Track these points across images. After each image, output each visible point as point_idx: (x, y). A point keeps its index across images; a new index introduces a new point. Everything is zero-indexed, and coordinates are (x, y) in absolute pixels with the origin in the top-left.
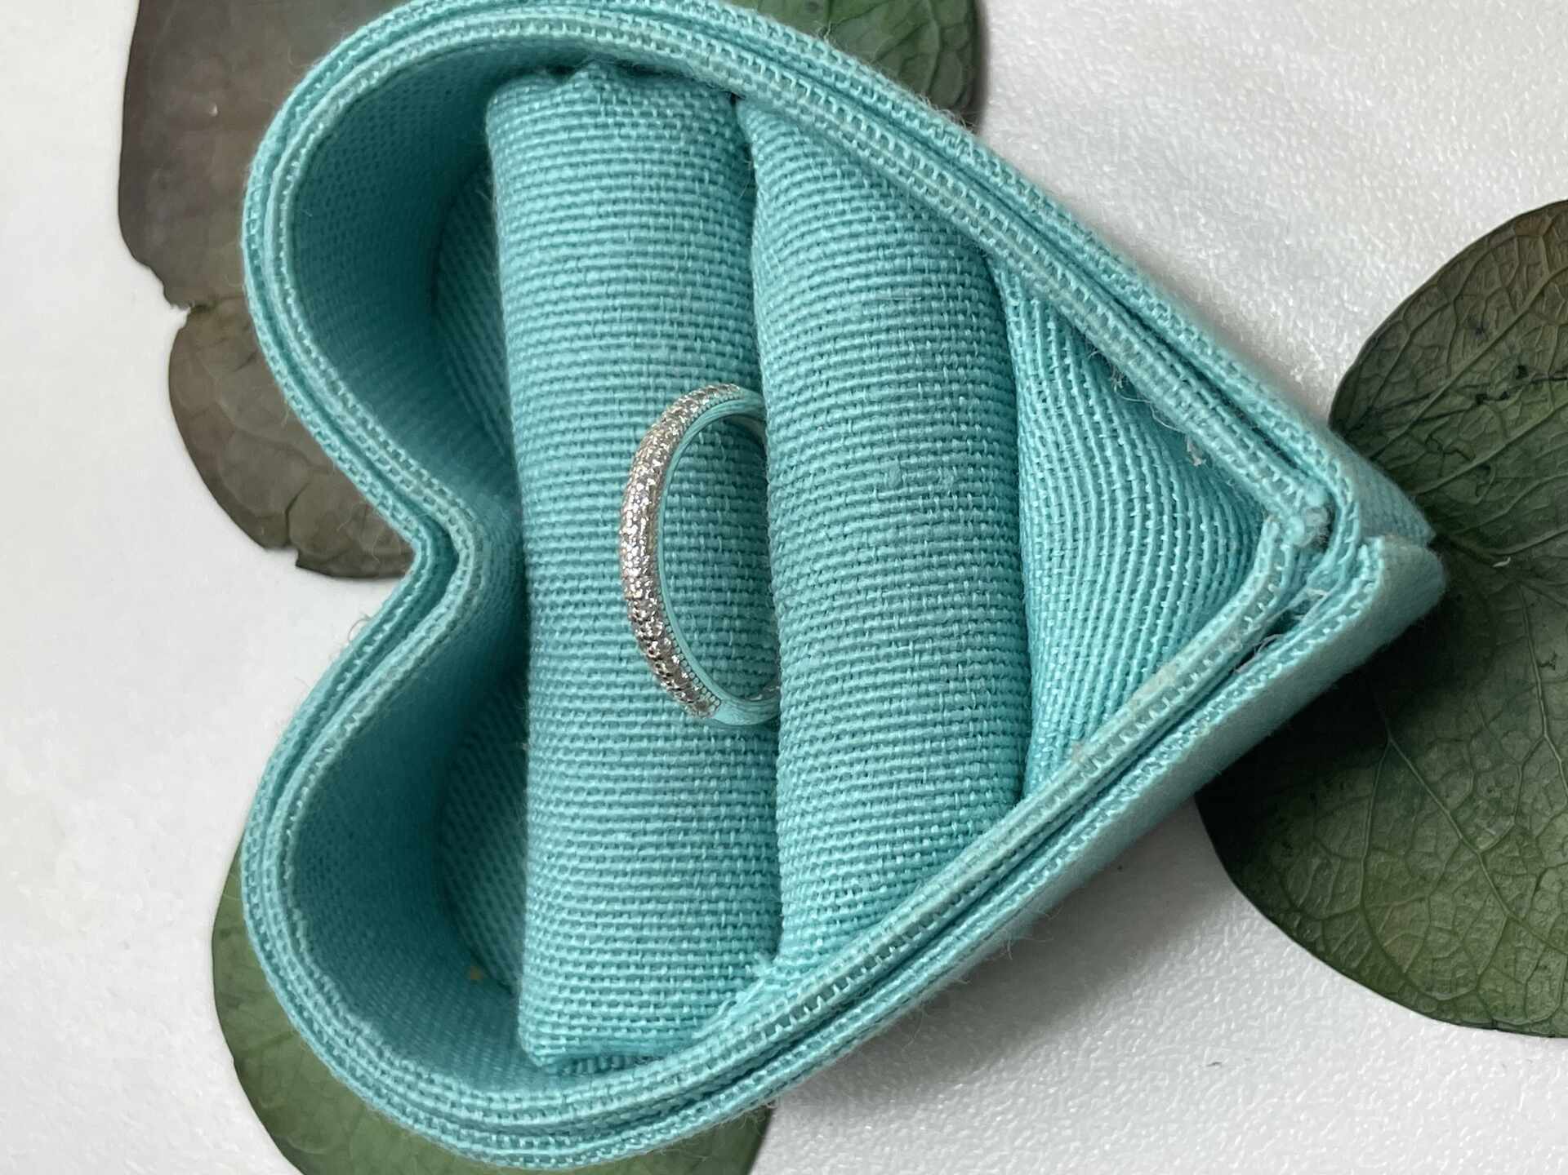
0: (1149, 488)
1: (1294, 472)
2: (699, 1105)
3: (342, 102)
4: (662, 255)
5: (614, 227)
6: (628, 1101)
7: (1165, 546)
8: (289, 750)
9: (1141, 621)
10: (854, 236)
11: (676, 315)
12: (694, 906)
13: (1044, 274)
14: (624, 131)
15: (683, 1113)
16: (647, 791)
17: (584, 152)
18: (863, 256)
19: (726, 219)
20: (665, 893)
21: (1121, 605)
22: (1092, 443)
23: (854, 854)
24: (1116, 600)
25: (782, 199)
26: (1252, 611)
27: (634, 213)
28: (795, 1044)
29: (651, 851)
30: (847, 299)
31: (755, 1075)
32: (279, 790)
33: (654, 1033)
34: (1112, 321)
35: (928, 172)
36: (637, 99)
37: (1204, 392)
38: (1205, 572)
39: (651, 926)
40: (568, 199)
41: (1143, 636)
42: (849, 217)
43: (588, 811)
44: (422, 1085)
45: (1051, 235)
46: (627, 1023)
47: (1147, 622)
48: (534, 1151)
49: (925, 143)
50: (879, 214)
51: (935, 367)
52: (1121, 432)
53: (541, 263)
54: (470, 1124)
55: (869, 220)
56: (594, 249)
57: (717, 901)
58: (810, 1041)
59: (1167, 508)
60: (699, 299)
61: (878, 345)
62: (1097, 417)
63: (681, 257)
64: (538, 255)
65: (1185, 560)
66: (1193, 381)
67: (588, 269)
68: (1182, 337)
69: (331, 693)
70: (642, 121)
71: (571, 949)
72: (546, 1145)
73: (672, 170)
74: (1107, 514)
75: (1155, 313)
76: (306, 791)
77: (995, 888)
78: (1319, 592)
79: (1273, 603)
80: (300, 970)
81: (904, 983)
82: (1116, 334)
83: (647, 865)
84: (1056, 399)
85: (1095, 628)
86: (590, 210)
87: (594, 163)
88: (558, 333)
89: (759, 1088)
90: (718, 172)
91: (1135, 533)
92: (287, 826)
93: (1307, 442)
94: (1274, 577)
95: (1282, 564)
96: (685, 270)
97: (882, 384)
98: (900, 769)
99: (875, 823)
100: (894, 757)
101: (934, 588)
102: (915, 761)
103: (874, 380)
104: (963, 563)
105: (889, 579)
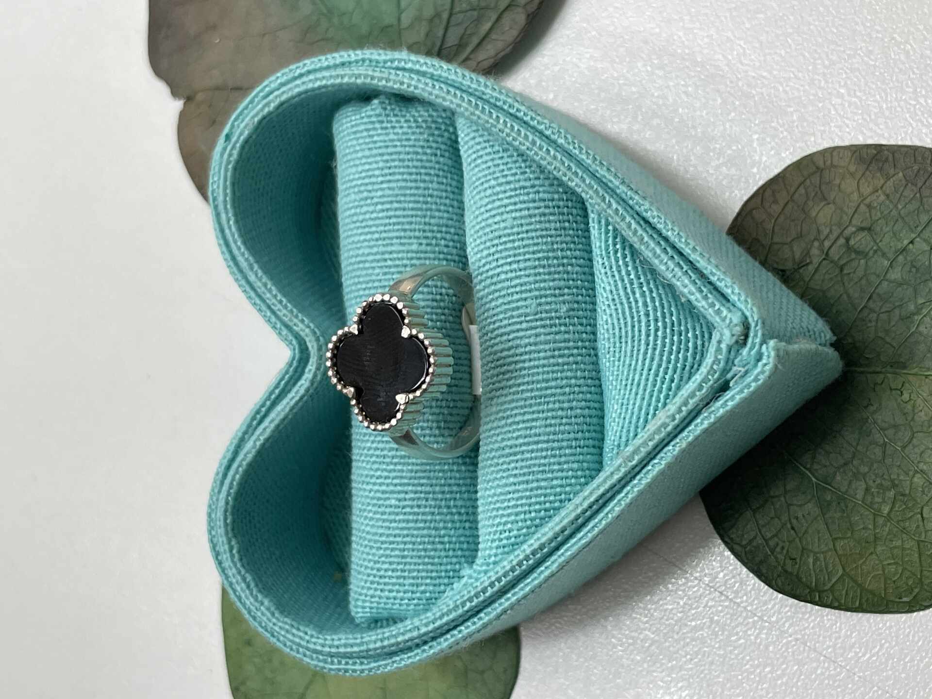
0: (659, 314)
1: (728, 305)
2: (430, 644)
3: (256, 119)
4: (414, 195)
5: (389, 181)
6: (393, 641)
7: (668, 345)
8: (229, 455)
9: (655, 386)
10: (508, 183)
11: (421, 227)
12: (431, 539)
13: (599, 201)
14: (396, 131)
15: (423, 648)
16: (405, 478)
17: (375, 142)
18: (513, 193)
19: (449, 175)
20: (415, 532)
21: (644, 377)
22: (629, 290)
23: (509, 511)
24: (641, 375)
25: (473, 165)
26: (705, 380)
27: (399, 173)
28: (478, 612)
29: (408, 510)
30: (505, 216)
31: (459, 629)
32: (225, 475)
33: (412, 607)
34: (634, 225)
35: (541, 148)
36: (404, 113)
37: (681, 263)
38: (690, 359)
39: (408, 550)
40: (367, 167)
41: (655, 394)
42: (505, 173)
43: (376, 488)
44: (294, 631)
45: (604, 180)
46: (398, 601)
47: (658, 386)
48: (349, 667)
49: (541, 133)
50: (522, 170)
51: (553, 251)
52: (645, 284)
53: (355, 200)
54: (315, 651)
55: (516, 174)
56: (380, 193)
57: (444, 537)
58: (485, 610)
59: (669, 325)
60: (434, 217)
61: (522, 239)
62: (632, 276)
63: (424, 196)
64: (353, 197)
65: (679, 353)
66: (676, 257)
67: (377, 204)
68: (669, 233)
69: (249, 425)
70: (405, 125)
71: (370, 561)
72: (354, 664)
73: (420, 150)
74: (636, 329)
75: (656, 220)
76: (238, 476)
77: (579, 529)
79: (716, 376)
80: (234, 570)
81: (533, 580)
82: (635, 232)
83: (406, 517)
84: (611, 268)
85: (631, 390)
86: (377, 172)
87: (380, 148)
88: (362, 238)
89: (460, 636)
90: (445, 151)
91: (651, 338)
92: (228, 494)
93: (733, 289)
94: (716, 361)
95: (721, 354)
96: (426, 203)
97: (526, 260)
98: (535, 465)
99: (520, 494)
100: (531, 459)
101: (556, 368)
102: (542, 461)
103: (521, 258)
104: (572, 355)
105: (532, 363)
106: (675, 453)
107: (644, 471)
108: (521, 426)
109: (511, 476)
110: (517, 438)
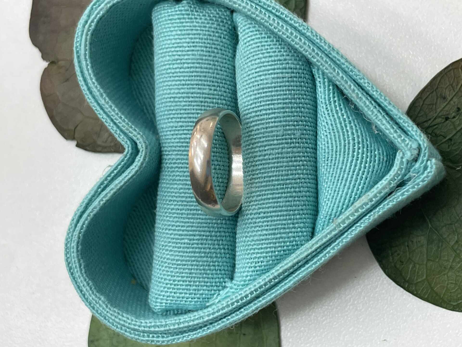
0: (360, 140)
1: (408, 137)
2: (208, 327)
3: (109, 5)
4: (208, 60)
5: (193, 51)
6: (186, 324)
7: (364, 158)
8: (81, 209)
9: (356, 181)
10: (270, 57)
11: (211, 79)
12: (208, 263)
13: (332, 71)
14: (197, 20)
15: (203, 329)
16: (195, 227)
17: (184, 26)
18: (273, 63)
19: (227, 50)
20: (199, 259)
21: (350, 176)
22: (343, 125)
23: (262, 250)
24: (348, 174)
25: (248, 44)
26: (393, 179)
27: (199, 46)
28: (240, 308)
29: (195, 246)
30: (267, 76)
31: (227, 318)
32: (78, 221)
33: (193, 303)
34: (352, 87)
35: (296, 37)
36: (201, 11)
37: (381, 111)
38: (376, 166)
39: (194, 269)
40: (178, 41)
41: (356, 186)
42: (269, 51)
43: (176, 232)
44: (120, 317)
45: (334, 59)
46: (185, 299)
47: (358, 181)
48: (155, 339)
49: (295, 28)
50: (279, 50)
51: (294, 99)
52: (352, 122)
53: (169, 60)
54: (134, 330)
55: (276, 52)
56: (186, 57)
57: (215, 262)
58: (245, 308)
59: (365, 146)
60: (219, 74)
61: (277, 91)
62: (345, 117)
63: (213, 61)
64: (168, 58)
65: (371, 163)
66: (377, 107)
67: (184, 63)
68: (374, 93)
69: (96, 192)
70: (203, 18)
71: (168, 275)
72: (158, 337)
73: (212, 34)
74: (347, 147)
75: (366, 85)
76: (86, 222)
77: (307, 262)
78: (414, 174)
79: (400, 177)
80: (82, 278)
81: (276, 291)
82: (354, 91)
83: (194, 250)
84: (332, 111)
85: (341, 183)
86: (185, 45)
87: (187, 30)
88: (174, 83)
89: (228, 322)
90: (226, 35)
91: (355, 154)
92: (80, 233)
93: (413, 128)
94: (400, 169)
95: (403, 165)
96: (215, 65)
97: (278, 104)
98: (279, 224)
99: (270, 241)
100: (277, 220)
101: (293, 168)
102: (284, 222)
103: (276, 102)
104: (302, 161)
105: (279, 164)
106: (370, 221)
107: (350, 230)
108: (271, 201)
109: (264, 230)
110: (268, 208)
